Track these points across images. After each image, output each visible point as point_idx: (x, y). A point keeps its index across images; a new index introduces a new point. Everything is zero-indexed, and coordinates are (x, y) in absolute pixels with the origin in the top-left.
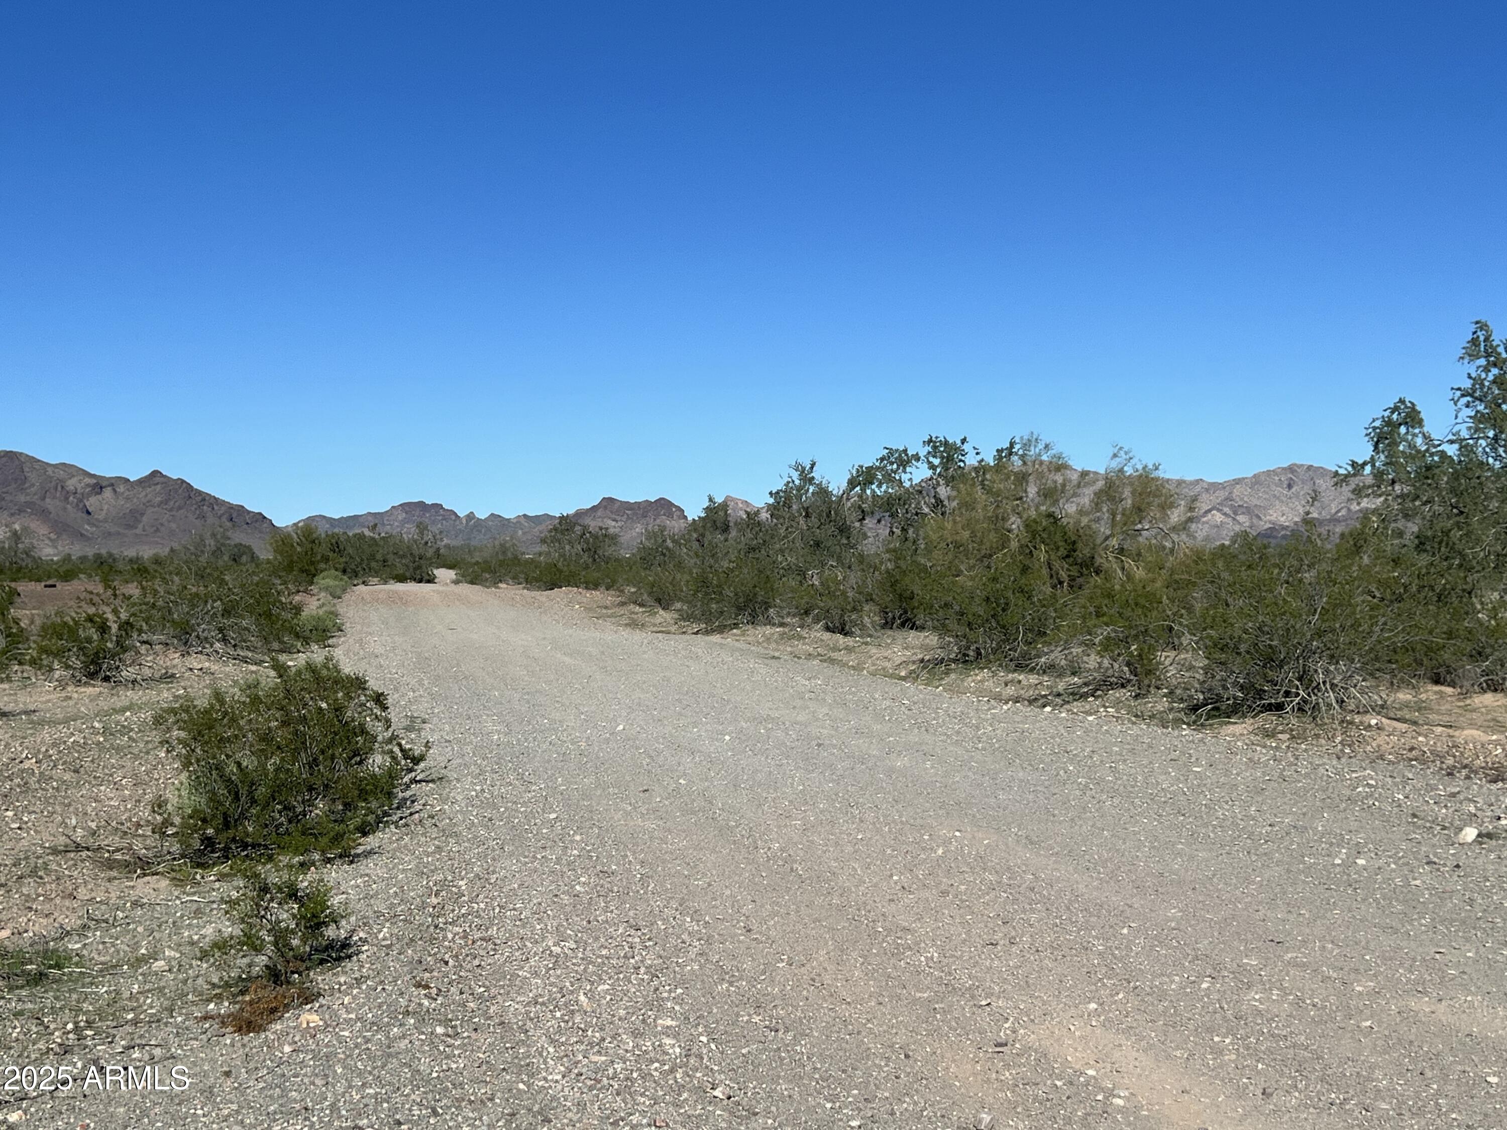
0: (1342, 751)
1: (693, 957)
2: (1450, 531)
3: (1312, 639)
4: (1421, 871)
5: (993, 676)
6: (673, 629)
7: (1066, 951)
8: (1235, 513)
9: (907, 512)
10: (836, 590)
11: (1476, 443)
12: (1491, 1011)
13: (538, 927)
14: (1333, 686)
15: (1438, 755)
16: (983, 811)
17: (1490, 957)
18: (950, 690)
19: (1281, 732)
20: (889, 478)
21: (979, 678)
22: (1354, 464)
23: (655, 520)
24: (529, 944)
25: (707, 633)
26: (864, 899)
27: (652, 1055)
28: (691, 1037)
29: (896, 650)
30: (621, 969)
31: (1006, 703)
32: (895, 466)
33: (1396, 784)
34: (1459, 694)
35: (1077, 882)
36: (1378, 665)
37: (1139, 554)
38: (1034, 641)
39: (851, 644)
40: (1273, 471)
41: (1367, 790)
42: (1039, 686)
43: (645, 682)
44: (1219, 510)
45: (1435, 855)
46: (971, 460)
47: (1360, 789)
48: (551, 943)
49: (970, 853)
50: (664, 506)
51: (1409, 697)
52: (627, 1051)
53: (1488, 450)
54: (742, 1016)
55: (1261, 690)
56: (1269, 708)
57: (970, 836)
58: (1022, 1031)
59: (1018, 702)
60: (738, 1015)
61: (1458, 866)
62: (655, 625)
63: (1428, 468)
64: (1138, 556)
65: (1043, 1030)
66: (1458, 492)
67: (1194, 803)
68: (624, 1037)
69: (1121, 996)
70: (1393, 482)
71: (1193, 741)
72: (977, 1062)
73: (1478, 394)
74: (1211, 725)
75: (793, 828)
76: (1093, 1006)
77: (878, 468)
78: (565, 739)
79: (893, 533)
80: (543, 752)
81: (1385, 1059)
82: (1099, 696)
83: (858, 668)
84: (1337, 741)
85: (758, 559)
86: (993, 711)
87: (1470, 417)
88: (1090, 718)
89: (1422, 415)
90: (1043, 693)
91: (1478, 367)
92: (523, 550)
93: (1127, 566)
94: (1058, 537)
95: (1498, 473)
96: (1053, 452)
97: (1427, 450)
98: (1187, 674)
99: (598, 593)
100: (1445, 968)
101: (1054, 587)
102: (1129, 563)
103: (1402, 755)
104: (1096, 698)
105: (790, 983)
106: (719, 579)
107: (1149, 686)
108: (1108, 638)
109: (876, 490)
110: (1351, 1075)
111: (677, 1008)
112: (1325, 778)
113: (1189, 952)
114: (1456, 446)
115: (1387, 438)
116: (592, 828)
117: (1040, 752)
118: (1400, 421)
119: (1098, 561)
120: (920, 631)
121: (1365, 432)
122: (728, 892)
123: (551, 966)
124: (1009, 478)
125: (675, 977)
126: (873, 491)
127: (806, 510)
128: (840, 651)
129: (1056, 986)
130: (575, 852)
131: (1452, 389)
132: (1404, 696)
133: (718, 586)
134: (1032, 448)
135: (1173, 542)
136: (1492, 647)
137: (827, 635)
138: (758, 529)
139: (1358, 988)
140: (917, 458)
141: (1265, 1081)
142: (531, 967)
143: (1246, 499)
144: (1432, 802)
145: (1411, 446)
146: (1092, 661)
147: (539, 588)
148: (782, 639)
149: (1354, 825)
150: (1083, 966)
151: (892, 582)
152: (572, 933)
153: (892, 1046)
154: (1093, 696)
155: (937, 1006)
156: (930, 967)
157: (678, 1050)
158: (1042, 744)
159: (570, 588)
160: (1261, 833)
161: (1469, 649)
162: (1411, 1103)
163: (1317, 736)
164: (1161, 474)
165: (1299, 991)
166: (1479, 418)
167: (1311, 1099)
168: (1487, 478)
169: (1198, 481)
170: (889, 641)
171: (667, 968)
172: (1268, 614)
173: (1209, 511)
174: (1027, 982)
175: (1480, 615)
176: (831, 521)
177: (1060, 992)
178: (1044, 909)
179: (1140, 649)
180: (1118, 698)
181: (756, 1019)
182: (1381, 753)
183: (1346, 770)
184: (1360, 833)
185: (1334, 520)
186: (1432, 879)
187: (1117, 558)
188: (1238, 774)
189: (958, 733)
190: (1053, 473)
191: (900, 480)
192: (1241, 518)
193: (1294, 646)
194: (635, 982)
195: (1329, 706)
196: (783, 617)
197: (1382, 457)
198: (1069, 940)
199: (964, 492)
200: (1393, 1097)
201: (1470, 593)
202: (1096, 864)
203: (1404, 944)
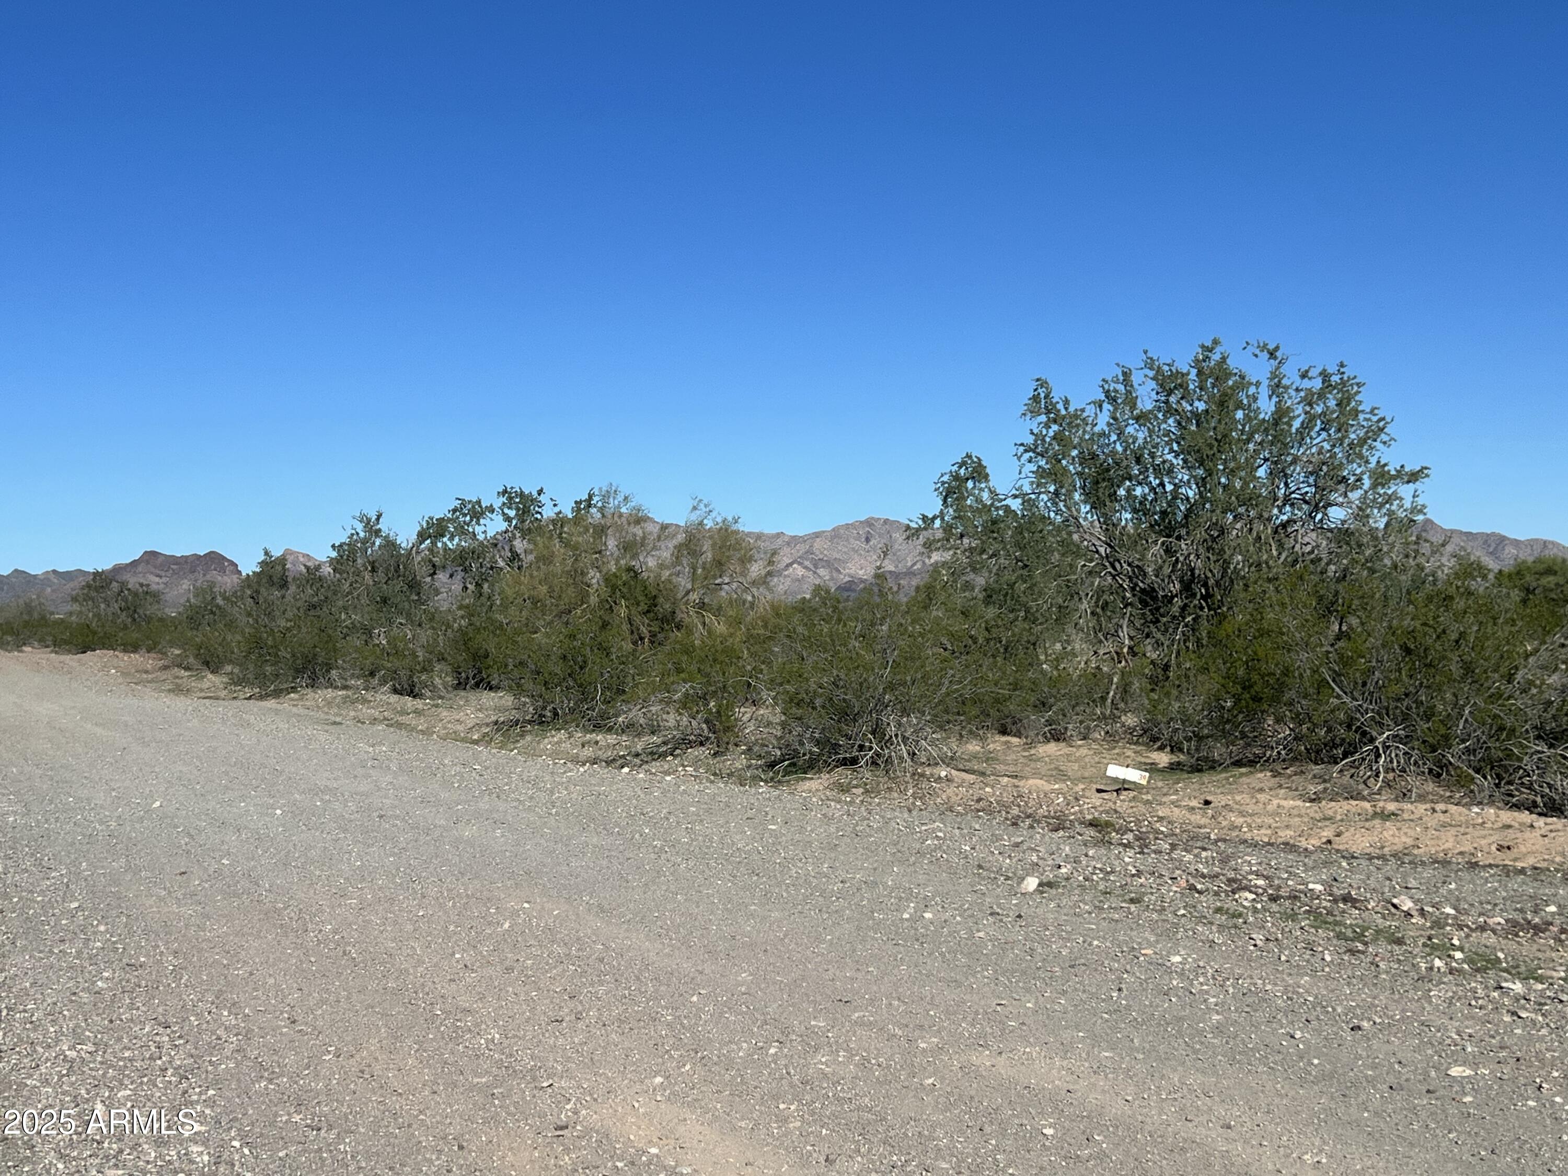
0: (913, 803)
1: (229, 1054)
2: (1015, 583)
3: (885, 693)
4: (985, 922)
5: (569, 738)
6: (223, 693)
7: (633, 1024)
8: (816, 567)
9: (481, 567)
10: (404, 650)
11: (1038, 497)
12: (1048, 1061)
13: (52, 1029)
14: (905, 739)
15: (1004, 806)
16: (554, 879)
17: (1048, 1006)
18: (525, 753)
19: (856, 787)
20: (461, 531)
21: (555, 739)
22: (924, 518)
23: (204, 575)
24: (40, 1050)
25: (262, 698)
26: (422, 980)
27: (177, 1165)
28: (221, 1143)
29: (469, 712)
30: (146, 1072)
31: (584, 764)
32: (468, 518)
33: (963, 836)
34: (1024, 744)
35: (649, 951)
36: (946, 717)
37: (720, 608)
38: (613, 699)
39: (420, 706)
40: (852, 524)
41: (936, 842)
42: (617, 747)
43: (187, 754)
44: (799, 564)
45: (999, 905)
46: (548, 512)
47: (929, 842)
48: (65, 1047)
49: (538, 925)
50: (214, 560)
51: (978, 748)
52: (148, 1162)
53: (1049, 504)
54: (281, 1116)
55: (835, 744)
56: (844, 762)
57: (539, 907)
58: (584, 1112)
59: (596, 763)
60: (276, 1115)
61: (1020, 916)
62: (202, 690)
63: (994, 522)
64: (718, 612)
65: (607, 1109)
66: (1022, 545)
67: (769, 862)
68: (146, 1146)
69: (688, 1067)
70: (962, 536)
71: (769, 799)
72: (536, 1148)
73: (1039, 449)
74: (788, 781)
75: (348, 908)
76: (659, 1080)
77: (449, 520)
78: (92, 819)
79: (467, 588)
80: (66, 834)
81: (946, 1117)
82: (677, 755)
83: (427, 733)
84: (909, 794)
85: (319, 617)
86: (569, 774)
87: (1033, 472)
88: (668, 778)
89: (988, 470)
90: (622, 753)
91: (1039, 424)
92: (52, 609)
93: (707, 621)
94: (638, 593)
95: (1059, 526)
96: (633, 504)
97: (992, 504)
98: (766, 730)
99: (137, 656)
100: (1005, 1020)
101: (635, 643)
102: (710, 618)
103: (971, 806)
104: (675, 757)
105: (337, 1076)
106: (274, 639)
107: (728, 743)
108: (686, 695)
109: (448, 543)
110: (913, 1135)
111: (208, 1111)
112: (896, 832)
113: (759, 1017)
114: (1019, 501)
115: (955, 493)
116: (119, 917)
117: (616, 816)
118: (967, 475)
119: (679, 616)
120: (496, 692)
121: (934, 486)
122: (272, 981)
123: (64, 1072)
124: (588, 530)
125: (206, 1079)
126: (445, 544)
127: (373, 564)
128: (408, 714)
129: (622, 1061)
130: (99, 944)
131: (1016, 444)
132: (974, 747)
133: (275, 647)
134: (611, 500)
135: (753, 596)
136: (1055, 697)
137: (394, 698)
138: (318, 585)
139: (921, 1045)
140: (491, 510)
141: (829, 1147)
142: (41, 1075)
143: (825, 552)
144: (996, 852)
145: (978, 500)
146: (671, 719)
147: (69, 652)
148: (344, 703)
149: (922, 878)
150: (650, 1039)
151: (464, 640)
152: (91, 1035)
153: (444, 1138)
154: (672, 755)
155: (495, 1091)
156: (491, 1050)
157: (206, 1158)
158: (618, 807)
159: (105, 652)
160: (833, 890)
161: (1033, 699)
162: (970, 1160)
163: (890, 789)
164: (741, 527)
165: (865, 1051)
166: (1041, 473)
167: (873, 1162)
168: (1049, 532)
169: (779, 535)
170: (462, 703)
171: (199, 1068)
172: (842, 668)
173: (791, 564)
174: (592, 1059)
175: (1044, 666)
176: (399, 576)
177: (625, 1068)
178: (613, 981)
179: (720, 706)
180: (697, 757)
181: (297, 1118)
182: (950, 804)
183: (916, 823)
184: (928, 886)
185: (910, 573)
186: (995, 930)
187: (697, 613)
188: (812, 831)
189: (531, 798)
190: (633, 525)
191: (474, 533)
192: (821, 572)
193: (867, 700)
194: (161, 1085)
195: (901, 758)
196: (346, 680)
197: (951, 511)
198: (637, 1012)
199: (541, 545)
200: (953, 1155)
201: (1034, 644)
202: (668, 930)
203: (966, 997)
